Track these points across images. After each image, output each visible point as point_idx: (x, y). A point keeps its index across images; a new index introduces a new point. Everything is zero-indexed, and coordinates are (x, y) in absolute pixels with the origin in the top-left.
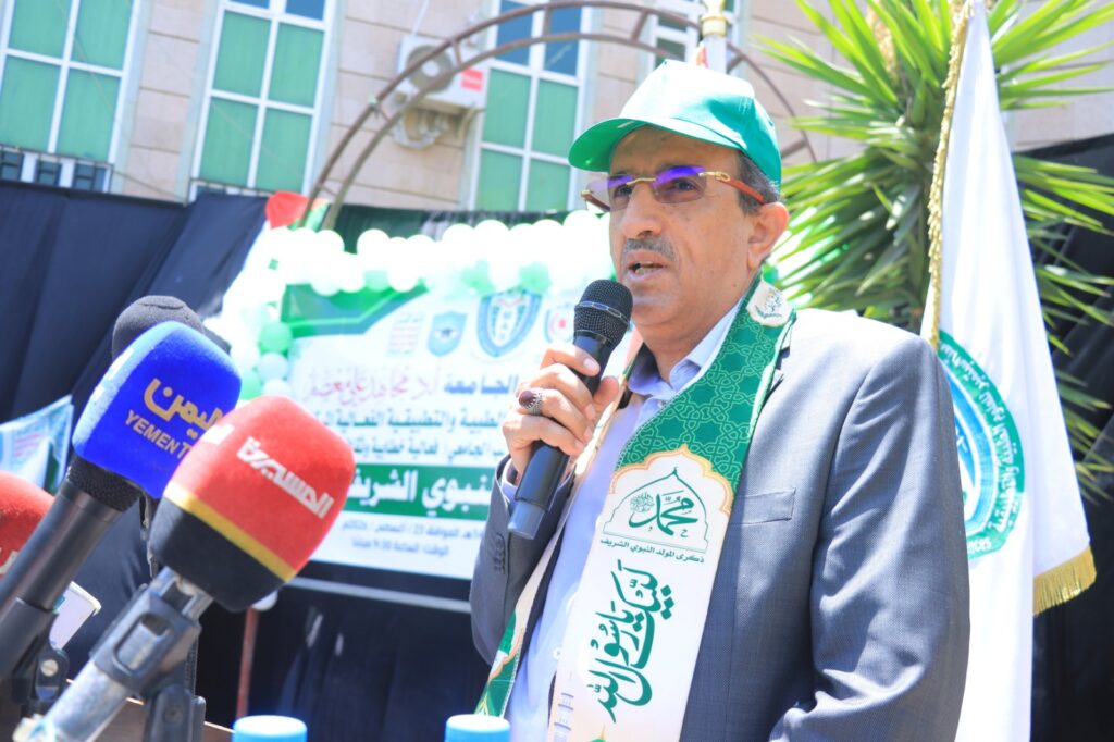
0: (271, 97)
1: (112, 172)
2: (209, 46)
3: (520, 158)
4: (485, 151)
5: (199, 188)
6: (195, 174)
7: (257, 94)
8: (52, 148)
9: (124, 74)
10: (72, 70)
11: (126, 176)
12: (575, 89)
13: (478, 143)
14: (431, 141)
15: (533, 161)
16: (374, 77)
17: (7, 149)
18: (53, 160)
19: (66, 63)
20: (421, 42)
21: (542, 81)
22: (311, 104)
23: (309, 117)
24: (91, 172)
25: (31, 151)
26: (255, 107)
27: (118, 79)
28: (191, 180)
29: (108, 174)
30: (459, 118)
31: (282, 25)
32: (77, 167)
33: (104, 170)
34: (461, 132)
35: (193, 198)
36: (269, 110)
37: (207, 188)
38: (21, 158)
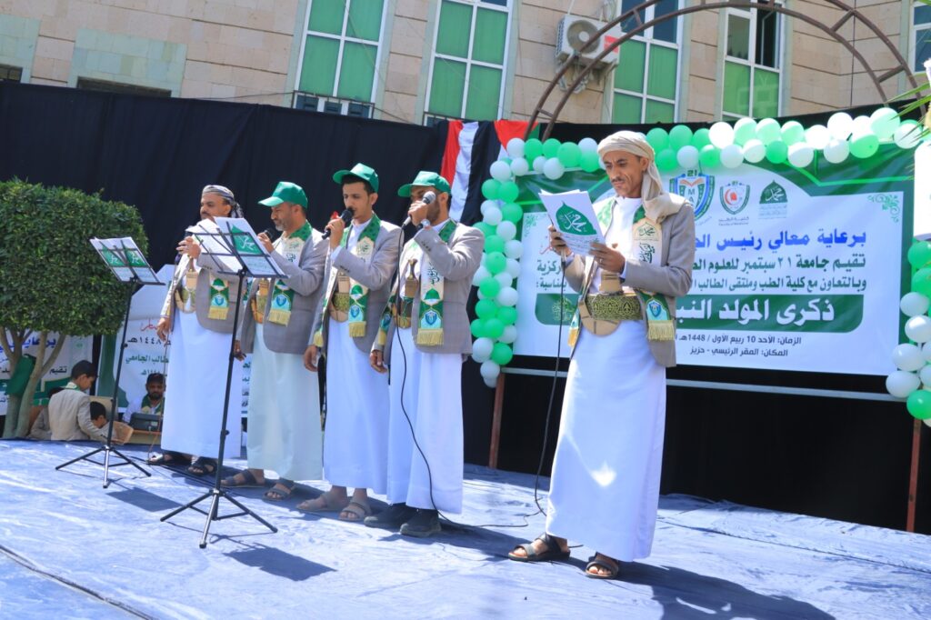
0: (473, 59)
1: (374, 108)
2: (434, 23)
3: (641, 98)
4: (616, 93)
5: (429, 118)
6: (427, 110)
7: (466, 57)
8: (335, 94)
9: (379, 44)
10: (346, 42)
11: (382, 111)
12: (676, 51)
13: (612, 89)
14: (584, 87)
15: (648, 100)
16: (542, 43)
17: (308, 95)
18: (336, 101)
19: (343, 38)
20: (576, 19)
21: (652, 45)
22: (502, 64)
23: (501, 70)
24: (360, 108)
25: (323, 96)
26: (465, 64)
27: (376, 47)
28: (425, 113)
29: (371, 109)
30: (600, 69)
31: (479, 8)
32: (351, 105)
33: (368, 108)
34: (601, 83)
35: (425, 124)
36: (472, 65)
37: (434, 118)
38: (316, 100)
